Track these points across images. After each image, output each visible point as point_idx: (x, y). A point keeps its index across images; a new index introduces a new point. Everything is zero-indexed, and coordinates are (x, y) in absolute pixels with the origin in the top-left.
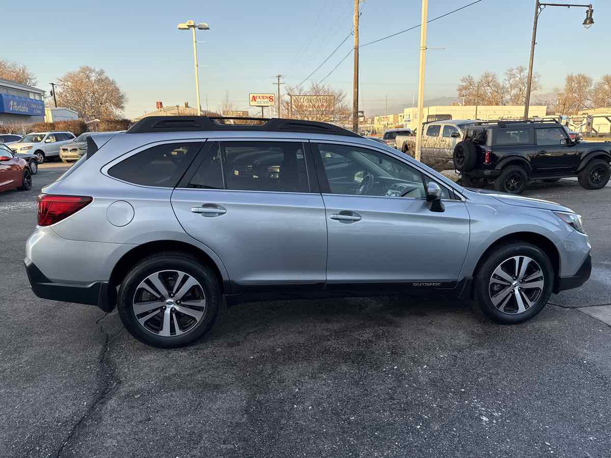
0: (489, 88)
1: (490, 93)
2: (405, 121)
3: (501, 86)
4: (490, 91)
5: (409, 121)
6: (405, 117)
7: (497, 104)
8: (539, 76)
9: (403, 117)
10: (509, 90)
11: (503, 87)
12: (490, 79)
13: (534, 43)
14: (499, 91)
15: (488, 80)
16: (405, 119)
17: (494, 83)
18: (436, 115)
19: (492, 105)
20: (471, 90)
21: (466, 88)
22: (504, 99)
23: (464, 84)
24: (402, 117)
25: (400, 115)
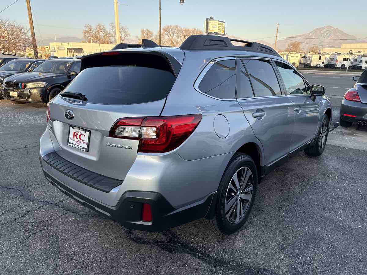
0: (101, 33)
1: (103, 36)
2: (52, 51)
3: (108, 32)
4: (103, 35)
5: (54, 51)
6: (51, 48)
7: (108, 43)
8: (128, 28)
9: (50, 49)
10: (113, 35)
11: (110, 33)
12: (102, 27)
13: (160, 10)
14: (108, 36)
15: (100, 29)
16: (51, 50)
17: (104, 30)
18: (73, 48)
19: (105, 44)
20: (91, 33)
21: (87, 32)
22: (111, 40)
23: (87, 29)
24: (48, 48)
25: (46, 47)
